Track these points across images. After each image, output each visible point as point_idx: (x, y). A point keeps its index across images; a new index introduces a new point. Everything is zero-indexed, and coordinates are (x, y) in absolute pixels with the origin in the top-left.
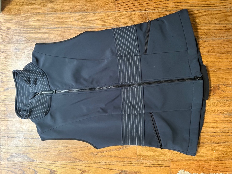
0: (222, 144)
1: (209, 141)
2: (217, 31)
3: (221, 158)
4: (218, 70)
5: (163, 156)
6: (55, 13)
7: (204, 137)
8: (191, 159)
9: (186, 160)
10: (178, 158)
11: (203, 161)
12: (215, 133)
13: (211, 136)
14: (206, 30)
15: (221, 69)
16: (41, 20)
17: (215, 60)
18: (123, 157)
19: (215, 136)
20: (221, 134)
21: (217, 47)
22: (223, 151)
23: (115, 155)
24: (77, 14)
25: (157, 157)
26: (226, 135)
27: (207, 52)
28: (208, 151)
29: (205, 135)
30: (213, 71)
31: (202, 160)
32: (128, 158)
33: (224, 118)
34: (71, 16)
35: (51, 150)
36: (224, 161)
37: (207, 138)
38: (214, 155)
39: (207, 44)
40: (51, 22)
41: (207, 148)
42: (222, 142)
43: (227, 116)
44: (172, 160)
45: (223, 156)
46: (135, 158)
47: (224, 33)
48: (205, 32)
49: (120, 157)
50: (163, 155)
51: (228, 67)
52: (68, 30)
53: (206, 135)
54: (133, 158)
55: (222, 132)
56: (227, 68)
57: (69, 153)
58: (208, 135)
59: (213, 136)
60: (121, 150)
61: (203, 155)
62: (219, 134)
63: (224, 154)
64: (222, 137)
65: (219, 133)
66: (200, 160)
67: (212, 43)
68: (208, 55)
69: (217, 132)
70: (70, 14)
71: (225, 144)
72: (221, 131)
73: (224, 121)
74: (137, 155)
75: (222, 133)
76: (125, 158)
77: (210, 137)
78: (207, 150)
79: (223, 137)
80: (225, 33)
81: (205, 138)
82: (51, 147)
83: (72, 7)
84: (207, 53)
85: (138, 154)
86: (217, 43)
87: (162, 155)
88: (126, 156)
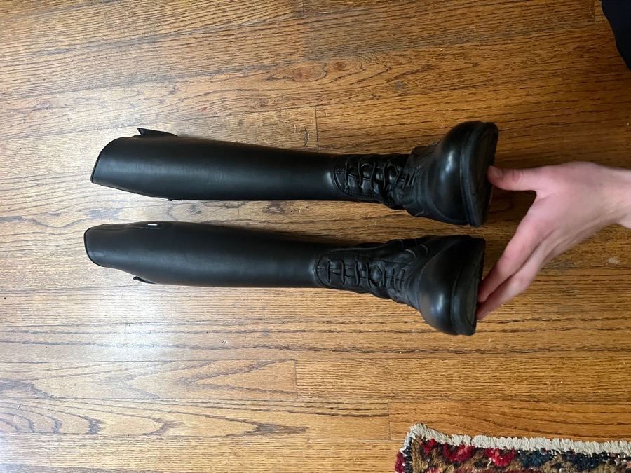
0: (538, 354)
1: (498, 347)
2: (517, 6)
4: (524, 133)
5: (368, 388)
7: (484, 334)
9: (431, 398)
11: (482, 402)
12: (515, 321)
13: (504, 331)
16: (24, 35)
17: (513, 102)
18: (261, 388)
20: (535, 325)
21: (519, 60)
22: (543, 374)
25: (350, 391)
28: (498, 374)
29: (486, 329)
31: (478, 398)
32: (275, 392)
33: (546, 278)
36: (546, 402)
37: (492, 337)
38: (517, 386)
39: (487, 51)
41: (495, 365)
42: (540, 349)
43: (555, 270)
44: (392, 397)
45: (542, 389)
46: (292, 393)
47: (540, 10)
48: (480, 14)
49: (253, 390)
50: (368, 385)
52: (92, 55)
53: (491, 329)
54: (288, 393)
56: (552, 124)
58: (497, 328)
59: (512, 331)
60: (254, 370)
61: (483, 384)
63: (547, 382)
66: (473, 398)
67: (503, 47)
68: (491, 88)
69: (523, 320)
71: (548, 354)
72: (537, 317)
73: (544, 287)
74: (298, 384)
75: (541, 322)
76: (265, 391)
78: (495, 371)
79: (541, 334)
84: (487, 81)
85: (300, 382)
86: (518, 47)
88: (269, 387)
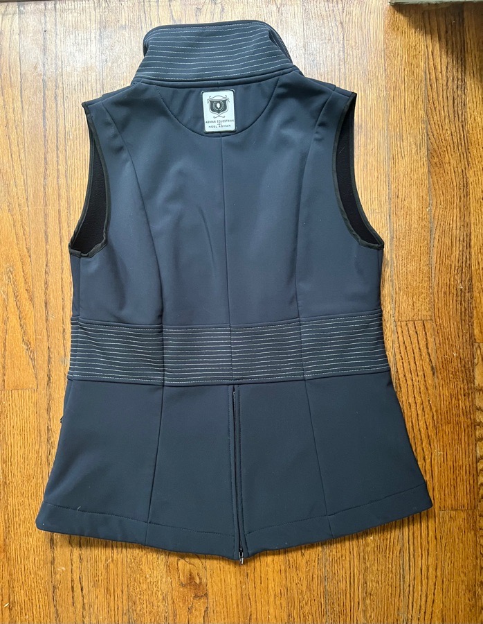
3: (17, 608)
6: (389, 158)
8: (9, 531)
10: (10, 499)
14: (348, 559)
15: (249, 601)
19: (73, 592)
23: (9, 332)
24: (388, 217)
26: (77, 618)
27: (291, 562)
30: (242, 581)
34: (381, 201)
35: (13, 156)
40: (365, 146)
51: (254, 617)
55: (84, 608)
57: (8, 206)
62: (79, 599)
64: (71, 609)
65: (81, 601)
70: (387, 197)
77: (70, 579)
80: (342, 607)
81: (66, 565)
82: (22, 155)
83: (406, 203)
87: (16, 458)
